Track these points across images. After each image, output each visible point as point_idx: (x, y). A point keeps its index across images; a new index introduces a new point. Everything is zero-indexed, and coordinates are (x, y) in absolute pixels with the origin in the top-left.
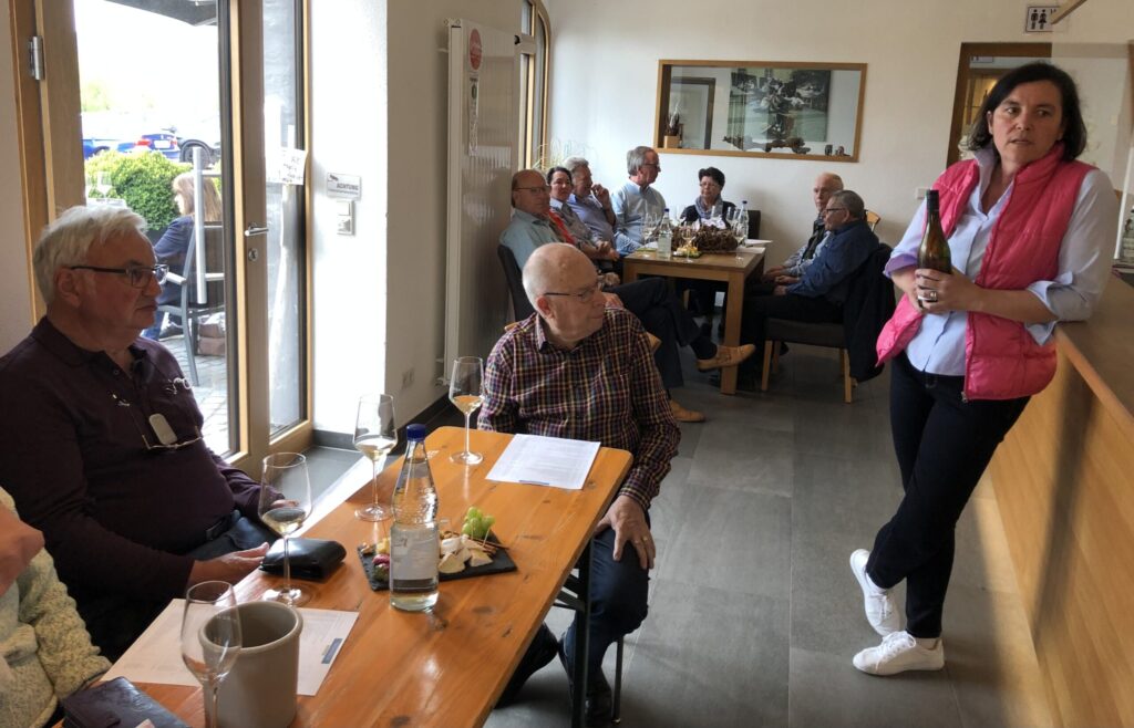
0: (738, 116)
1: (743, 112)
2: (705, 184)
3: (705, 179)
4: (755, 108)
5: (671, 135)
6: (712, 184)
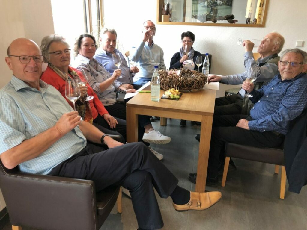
0: (195, 9)
1: (197, 8)
2: (185, 41)
3: (185, 38)
4: (203, 5)
5: (165, 14)
6: (188, 41)
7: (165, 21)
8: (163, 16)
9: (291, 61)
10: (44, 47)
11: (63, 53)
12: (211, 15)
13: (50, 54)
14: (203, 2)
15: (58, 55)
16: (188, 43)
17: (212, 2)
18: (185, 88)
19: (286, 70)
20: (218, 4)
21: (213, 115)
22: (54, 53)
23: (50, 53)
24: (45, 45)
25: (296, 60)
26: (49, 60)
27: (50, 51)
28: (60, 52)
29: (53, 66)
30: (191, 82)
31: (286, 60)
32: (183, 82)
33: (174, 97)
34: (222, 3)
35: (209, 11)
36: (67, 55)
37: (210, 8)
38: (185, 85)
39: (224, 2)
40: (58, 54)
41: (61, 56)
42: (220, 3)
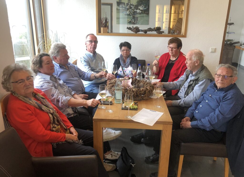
2: (124, 50)
3: (123, 48)
4: (125, 14)
5: (104, 27)
6: (126, 50)
7: (103, 32)
8: (102, 28)
9: (223, 74)
10: (5, 77)
11: (26, 81)
12: (133, 22)
13: (12, 84)
14: (126, 11)
15: (21, 84)
16: (126, 51)
17: (132, 11)
18: (139, 97)
19: (219, 81)
20: (138, 13)
21: (172, 124)
22: (17, 83)
23: (12, 82)
24: (6, 76)
25: (227, 74)
26: (12, 89)
27: (12, 80)
28: (22, 81)
29: (17, 94)
30: (143, 91)
31: (220, 73)
32: (137, 92)
33: (133, 108)
34: (141, 12)
35: (131, 18)
36: (30, 83)
37: (132, 16)
38: (139, 94)
39: (143, 11)
40: (20, 82)
41: (24, 85)
42: (140, 12)
